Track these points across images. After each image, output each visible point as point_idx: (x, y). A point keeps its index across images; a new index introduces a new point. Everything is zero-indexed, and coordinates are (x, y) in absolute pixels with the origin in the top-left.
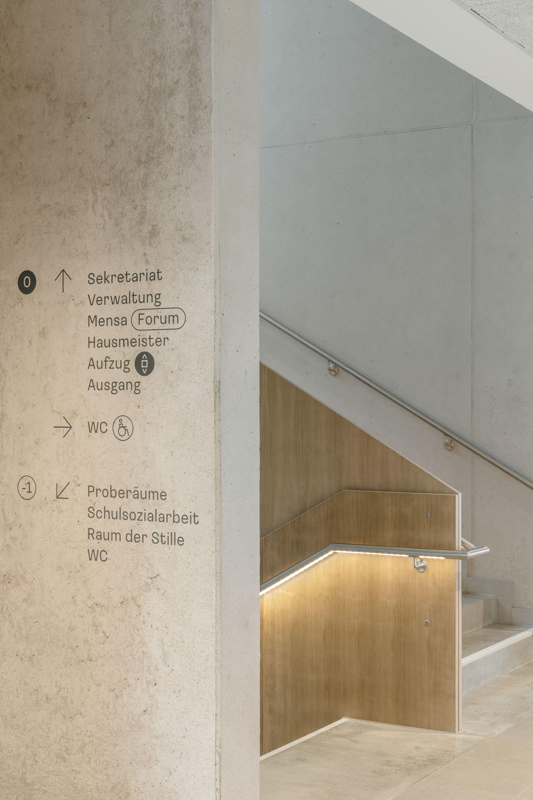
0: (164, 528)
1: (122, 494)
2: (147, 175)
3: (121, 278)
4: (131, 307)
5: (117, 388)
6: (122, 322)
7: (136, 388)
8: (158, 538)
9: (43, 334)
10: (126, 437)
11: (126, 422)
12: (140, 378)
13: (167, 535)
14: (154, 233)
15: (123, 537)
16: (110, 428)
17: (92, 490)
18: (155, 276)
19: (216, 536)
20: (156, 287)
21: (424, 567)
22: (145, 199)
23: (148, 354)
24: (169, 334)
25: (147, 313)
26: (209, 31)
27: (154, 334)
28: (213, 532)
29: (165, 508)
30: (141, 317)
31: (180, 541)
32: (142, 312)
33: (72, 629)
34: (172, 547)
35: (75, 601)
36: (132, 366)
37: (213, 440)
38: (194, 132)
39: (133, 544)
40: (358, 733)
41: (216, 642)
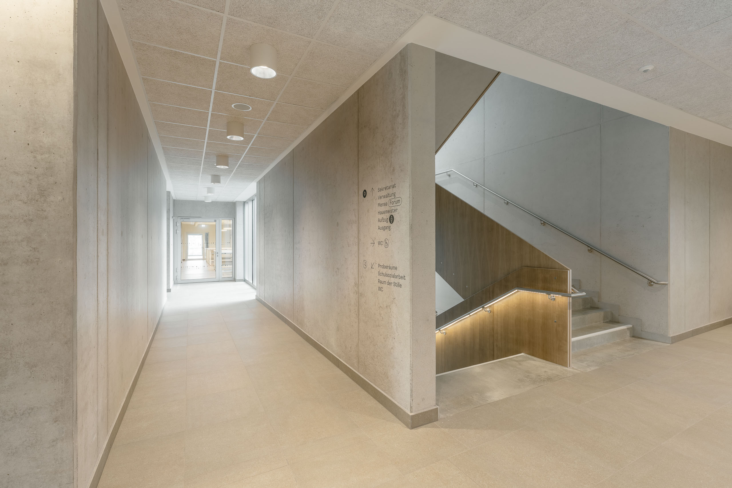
0: (397, 280)
1: (386, 267)
2: (392, 149)
3: (386, 188)
4: (388, 198)
5: (385, 229)
6: (386, 204)
7: (389, 228)
8: (395, 284)
9: (368, 211)
10: (387, 246)
11: (387, 242)
12: (391, 225)
13: (397, 283)
14: (394, 170)
15: (387, 283)
16: (383, 243)
17: (379, 265)
18: (394, 186)
19: (410, 285)
20: (395, 190)
21: (554, 299)
22: (391, 158)
23: (392, 215)
24: (398, 207)
25: (392, 200)
26: (408, 88)
27: (393, 208)
28: (409, 283)
29: (397, 273)
30: (391, 202)
31: (400, 286)
32: (391, 200)
33: (375, 314)
34: (399, 288)
35: (375, 305)
36: (388, 221)
37: (409, 247)
38: (404, 129)
39: (389, 286)
40: (524, 361)
41: (410, 326)
